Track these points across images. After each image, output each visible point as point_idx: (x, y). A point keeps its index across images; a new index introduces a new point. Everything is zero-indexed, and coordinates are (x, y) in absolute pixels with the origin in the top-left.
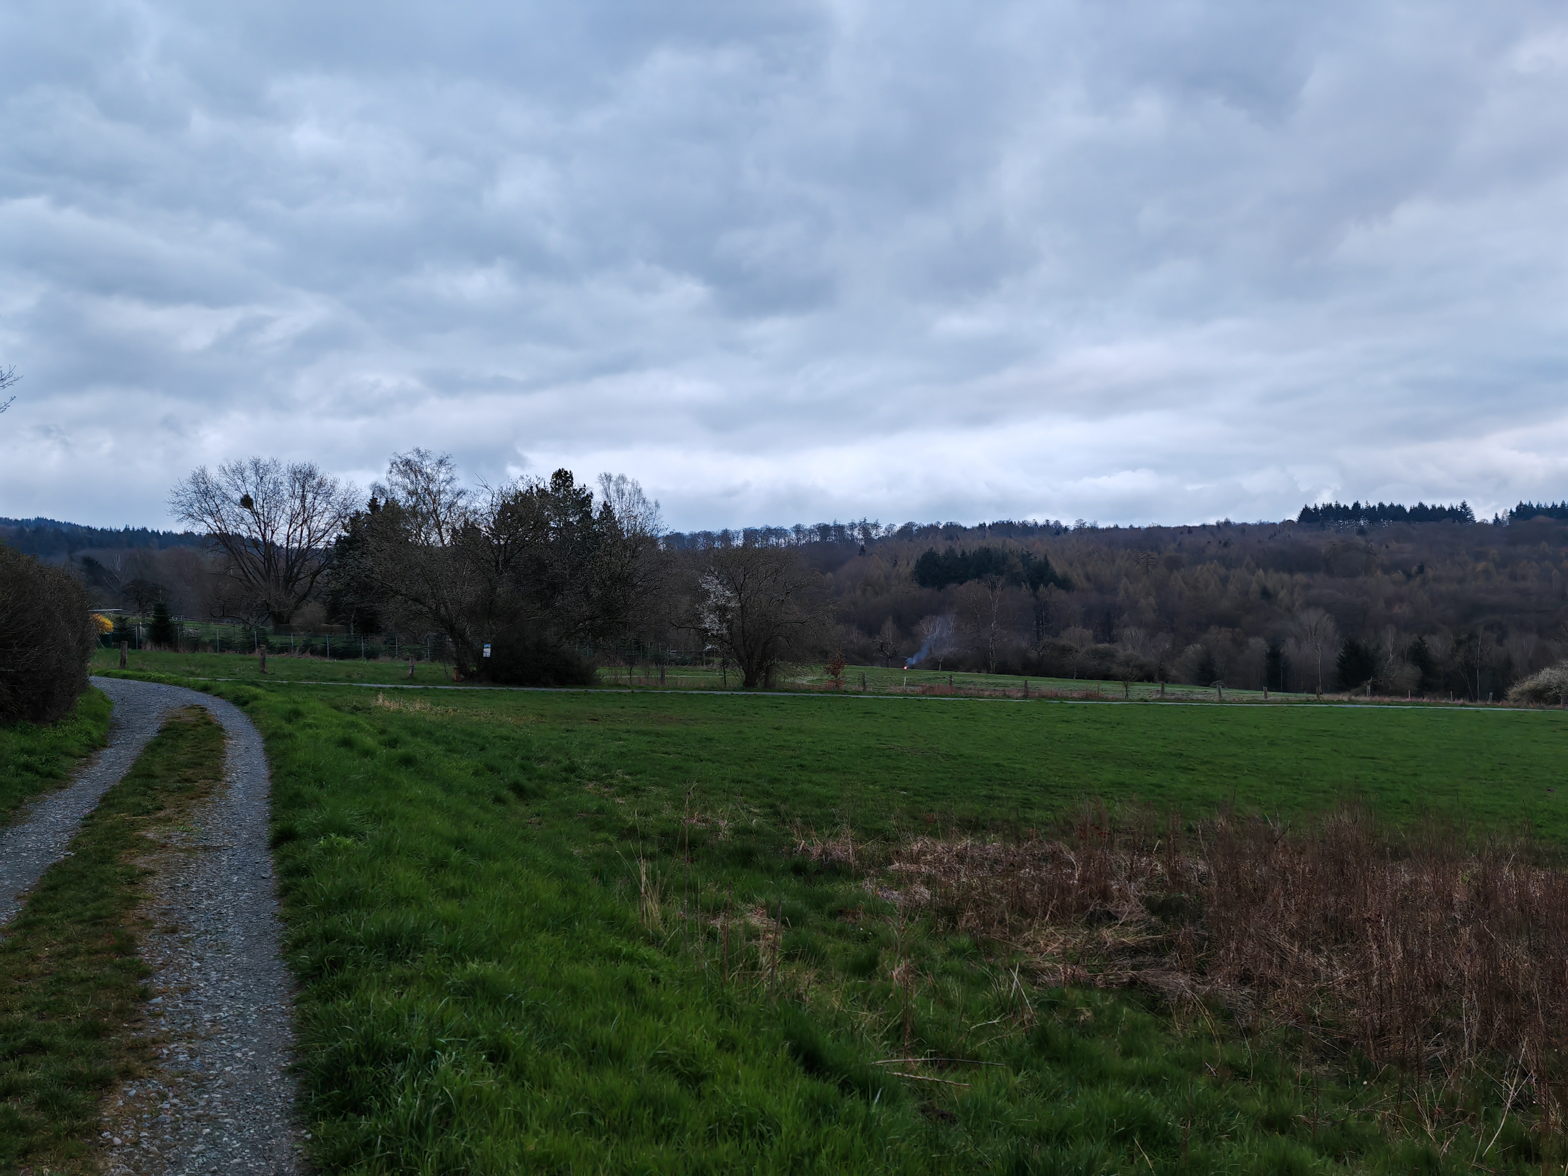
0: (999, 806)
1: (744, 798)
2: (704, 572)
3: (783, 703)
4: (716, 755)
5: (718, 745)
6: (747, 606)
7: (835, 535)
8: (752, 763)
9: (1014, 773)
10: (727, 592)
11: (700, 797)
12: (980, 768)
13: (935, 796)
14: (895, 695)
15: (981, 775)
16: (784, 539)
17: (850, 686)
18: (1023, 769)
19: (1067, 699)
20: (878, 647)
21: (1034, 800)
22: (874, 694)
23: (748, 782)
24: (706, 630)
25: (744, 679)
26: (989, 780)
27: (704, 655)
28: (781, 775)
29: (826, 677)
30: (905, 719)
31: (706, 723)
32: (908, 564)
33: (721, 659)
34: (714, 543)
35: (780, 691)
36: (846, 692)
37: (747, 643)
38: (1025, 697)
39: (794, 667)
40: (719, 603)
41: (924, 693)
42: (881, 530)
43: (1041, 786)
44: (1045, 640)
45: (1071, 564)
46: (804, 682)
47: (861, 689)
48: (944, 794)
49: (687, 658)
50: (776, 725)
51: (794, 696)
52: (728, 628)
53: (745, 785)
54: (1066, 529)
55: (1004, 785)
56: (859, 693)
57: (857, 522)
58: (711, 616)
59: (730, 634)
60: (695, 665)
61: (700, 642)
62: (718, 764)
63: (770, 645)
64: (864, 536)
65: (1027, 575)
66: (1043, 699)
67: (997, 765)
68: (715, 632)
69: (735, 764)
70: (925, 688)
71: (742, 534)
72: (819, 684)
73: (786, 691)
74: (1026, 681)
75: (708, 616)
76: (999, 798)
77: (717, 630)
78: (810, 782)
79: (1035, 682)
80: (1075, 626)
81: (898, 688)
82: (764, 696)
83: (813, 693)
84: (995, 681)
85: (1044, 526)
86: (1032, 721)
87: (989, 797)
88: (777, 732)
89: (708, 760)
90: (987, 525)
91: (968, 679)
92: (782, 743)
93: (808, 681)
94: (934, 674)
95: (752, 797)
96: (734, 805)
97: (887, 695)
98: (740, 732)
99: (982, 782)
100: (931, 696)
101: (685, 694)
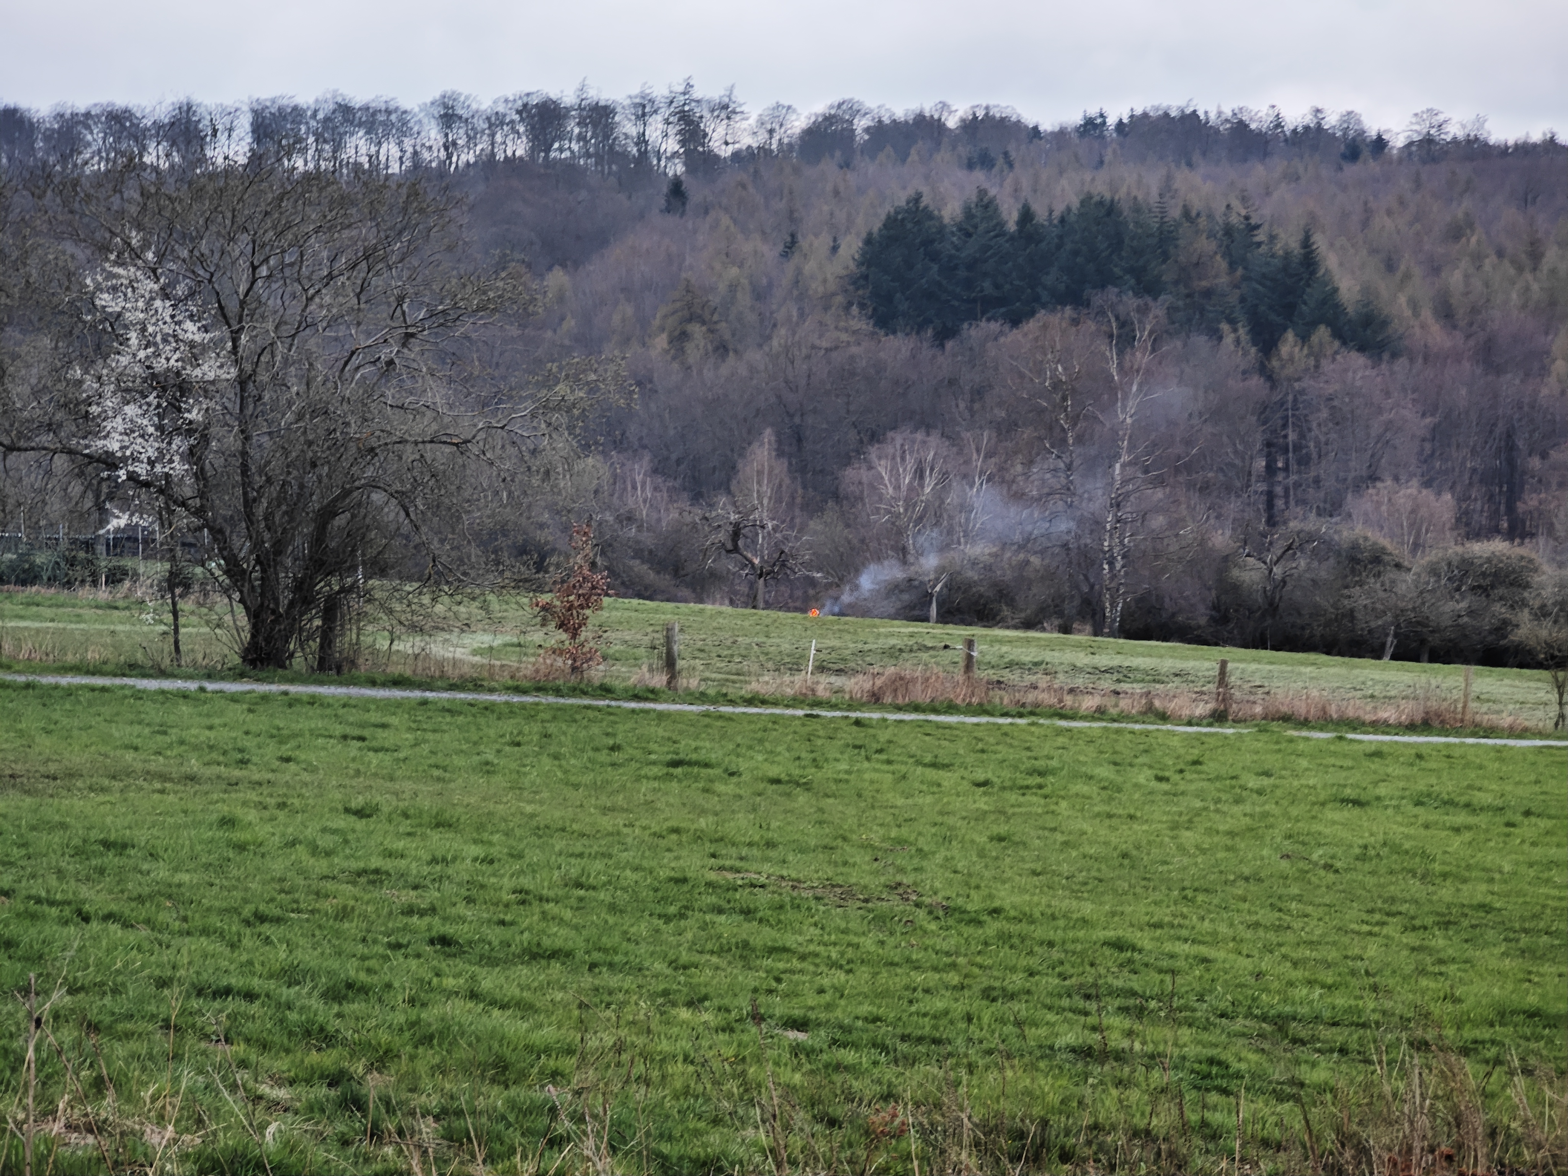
0: (1119, 1083)
1: (240, 1049)
2: (104, 249)
3: (384, 726)
4: (140, 899)
5: (145, 867)
6: (263, 377)
7: (581, 138)
8: (266, 929)
9: (1173, 972)
10: (189, 325)
11: (78, 1044)
12: (1056, 954)
13: (903, 1047)
14: (774, 704)
15: (1063, 977)
16: (400, 143)
17: (621, 669)
18: (1203, 960)
19: (1356, 725)
20: (723, 535)
21: (1235, 1066)
22: (701, 697)
23: (250, 996)
24: (110, 462)
25: (246, 636)
26: (1088, 997)
27: (101, 548)
28: (369, 971)
29: (537, 636)
30: (806, 786)
31: (103, 790)
32: (835, 249)
33: (160, 568)
34: (143, 149)
35: (374, 684)
36: (605, 690)
37: (261, 508)
38: (1219, 717)
39: (426, 599)
40: (160, 365)
41: (875, 698)
42: (744, 125)
43: (1264, 1018)
44: (1294, 525)
45: (1390, 266)
46: (460, 653)
47: (659, 681)
48: (936, 1041)
50: (358, 802)
51: (424, 703)
52: (192, 455)
53: (242, 1005)
54: (1380, 143)
55: (1140, 1012)
56: (652, 694)
57: (660, 92)
58: (131, 410)
59: (200, 475)
60: (69, 584)
61: (88, 503)
62: (143, 932)
63: (340, 521)
64: (683, 143)
65: (1243, 300)
66: (1274, 726)
67: (1119, 945)
68: (141, 469)
69: (205, 932)
70: (880, 681)
71: (244, 124)
72: (513, 661)
73: (397, 683)
74: (1224, 664)
75: (117, 412)
76: (1120, 1056)
77: (151, 463)
78: (473, 996)
79: (1254, 666)
80: (1396, 479)
81: (787, 678)
82: (315, 701)
83: (492, 690)
84: (1117, 661)
85: (1307, 128)
86: (1238, 801)
87: (1084, 1053)
88: (361, 825)
89: (109, 917)
90: (1112, 121)
91: (1027, 655)
92: (376, 862)
93: (475, 652)
94: (911, 635)
95: (265, 1046)
96: (200, 1072)
97: (749, 702)
98: (227, 822)
99: (1065, 1002)
100: (899, 709)
101: (28, 686)
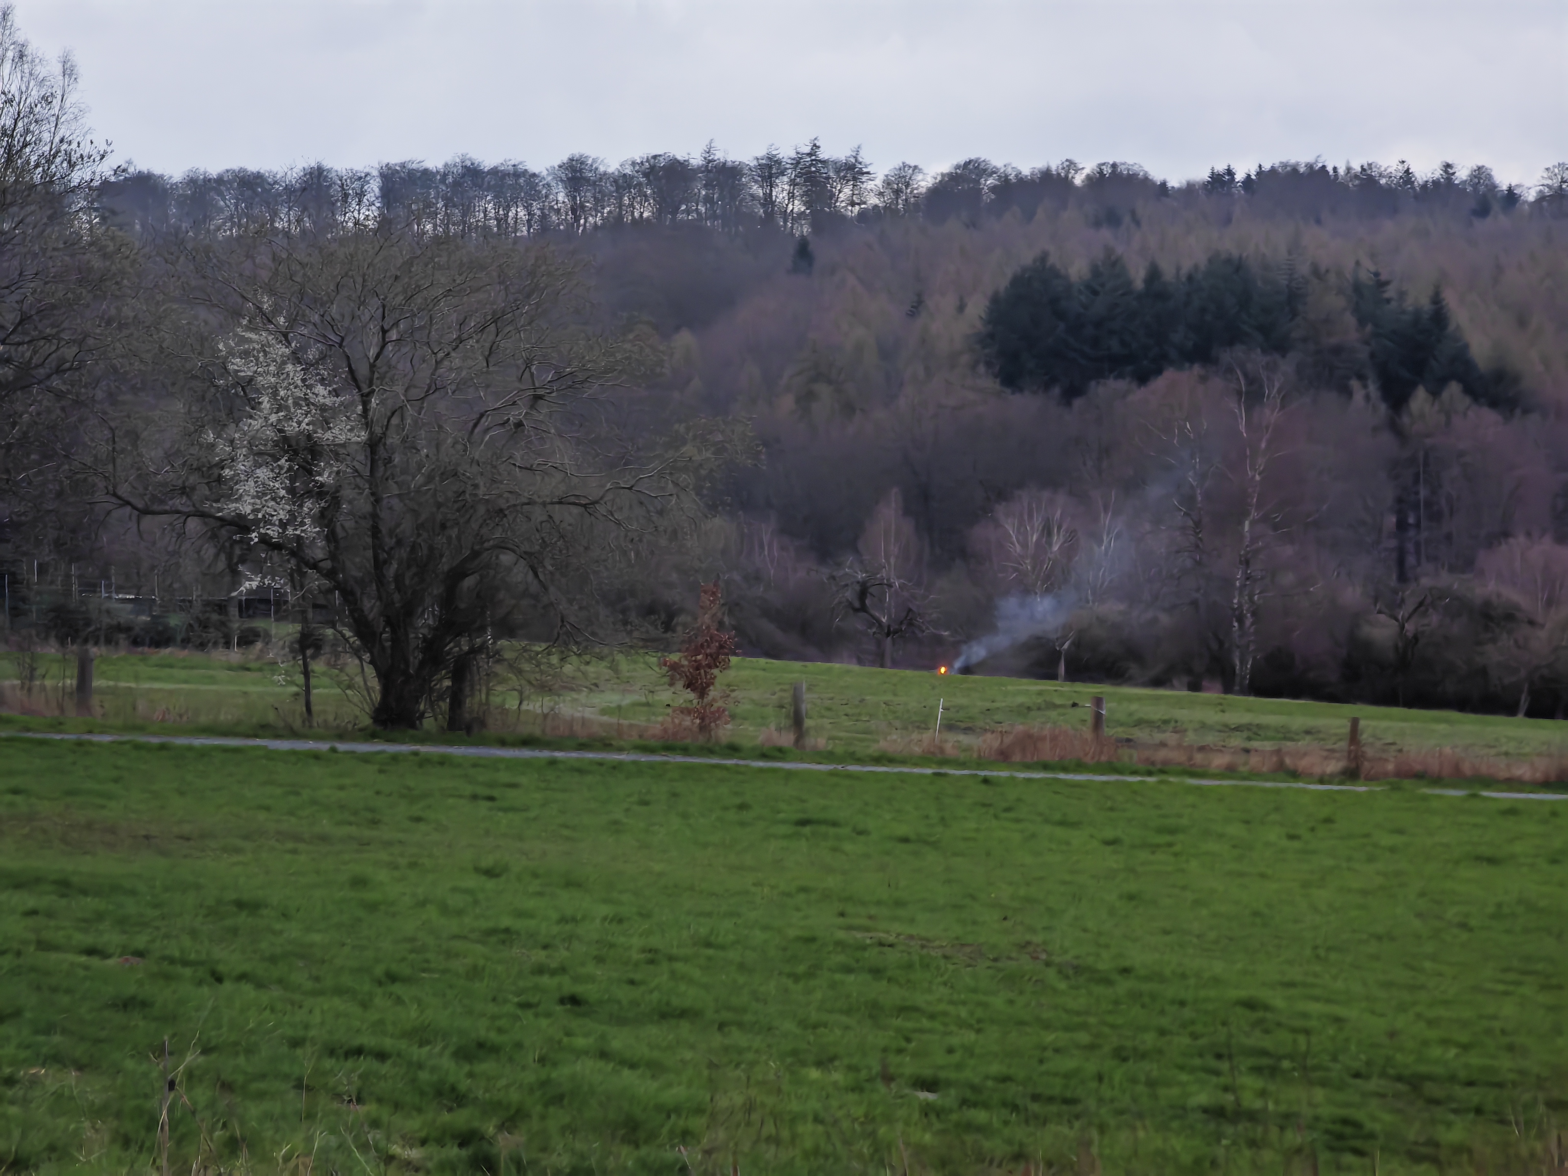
0: (1253, 1144)
1: (370, 1108)
2: (237, 314)
3: (513, 786)
4: (273, 959)
5: (278, 926)
6: (393, 439)
7: (708, 200)
8: (397, 989)
9: (1307, 1032)
10: (320, 389)
11: (211, 1104)
12: (1187, 1013)
13: (1035, 1107)
14: (903, 762)
15: (1194, 1036)
16: (528, 207)
17: (749, 728)
18: (1338, 1020)
19: (1489, 782)
20: (850, 594)
21: (1369, 1125)
22: (829, 756)
23: (382, 1056)
24: (242, 525)
25: (377, 697)
26: (1219, 1056)
27: (234, 611)
28: (500, 1030)
29: (665, 696)
30: (935, 845)
31: (238, 851)
32: (961, 308)
33: (290, 630)
34: (275, 214)
35: (503, 743)
36: (733, 749)
37: (392, 570)
38: (1351, 774)
39: (554, 659)
40: (291, 428)
41: (1004, 756)
42: (870, 185)
43: (1399, 1078)
44: (1425, 581)
45: (1522, 322)
46: (589, 713)
47: (787, 739)
48: (1067, 1101)
49: (175, 620)
50: (487, 862)
51: (553, 763)
52: (324, 518)
53: (375, 1065)
54: (1511, 197)
55: (1273, 1072)
56: (780, 753)
57: (786, 153)
58: (263, 473)
59: (331, 537)
60: (202, 646)
61: (221, 565)
62: (276, 992)
63: (469, 582)
64: (808, 204)
65: (1372, 355)
66: (1407, 783)
67: (1250, 1005)
68: (273, 532)
69: (339, 991)
70: (1008, 740)
71: (374, 187)
72: (640, 720)
73: (528, 742)
74: (1355, 722)
75: (249, 475)
76: (1252, 1116)
77: (283, 525)
78: (604, 1055)
79: (1384, 724)
80: (1529, 534)
81: (915, 736)
82: (443, 762)
83: (620, 750)
84: (1246, 718)
85: (1436, 183)
86: (1371, 859)
87: (1217, 1113)
88: (490, 884)
89: (243, 977)
90: (1239, 177)
91: (1156, 713)
92: (506, 922)
93: (604, 711)
94: (1040, 693)
95: (397, 1106)
96: (333, 1131)
97: (878, 760)
98: (359, 882)
99: (1197, 1062)
100: (1028, 767)
101: (163, 747)
